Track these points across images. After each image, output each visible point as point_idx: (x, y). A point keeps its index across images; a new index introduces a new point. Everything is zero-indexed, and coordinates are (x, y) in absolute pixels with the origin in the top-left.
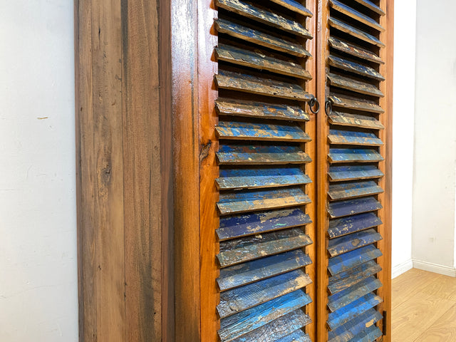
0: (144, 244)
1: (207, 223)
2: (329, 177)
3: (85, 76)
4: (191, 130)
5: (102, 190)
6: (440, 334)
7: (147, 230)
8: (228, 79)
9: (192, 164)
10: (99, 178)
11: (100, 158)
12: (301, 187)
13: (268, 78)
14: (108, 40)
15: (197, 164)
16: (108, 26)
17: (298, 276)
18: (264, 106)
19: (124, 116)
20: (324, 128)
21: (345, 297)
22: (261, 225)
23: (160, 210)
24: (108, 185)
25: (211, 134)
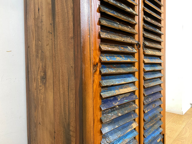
0: (65, 114)
1: (96, 103)
2: (144, 78)
3: (31, 31)
4: (89, 58)
5: (41, 86)
6: (181, 140)
7: (67, 107)
8: (105, 33)
9: (90, 75)
10: (39, 80)
11: (40, 71)
12: (133, 83)
13: (120, 33)
14: (44, 14)
15: (92, 74)
16: (44, 7)
17: (132, 123)
18: (119, 46)
19: (54, 51)
20: (142, 56)
21: (150, 130)
22: (118, 101)
23: (74, 98)
24: (45, 84)
25: (97, 60)
